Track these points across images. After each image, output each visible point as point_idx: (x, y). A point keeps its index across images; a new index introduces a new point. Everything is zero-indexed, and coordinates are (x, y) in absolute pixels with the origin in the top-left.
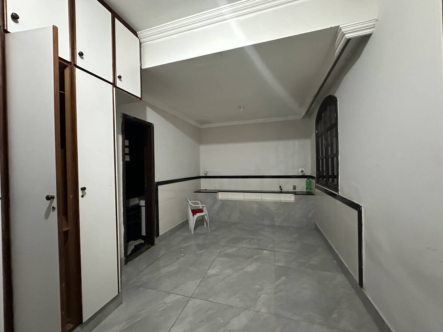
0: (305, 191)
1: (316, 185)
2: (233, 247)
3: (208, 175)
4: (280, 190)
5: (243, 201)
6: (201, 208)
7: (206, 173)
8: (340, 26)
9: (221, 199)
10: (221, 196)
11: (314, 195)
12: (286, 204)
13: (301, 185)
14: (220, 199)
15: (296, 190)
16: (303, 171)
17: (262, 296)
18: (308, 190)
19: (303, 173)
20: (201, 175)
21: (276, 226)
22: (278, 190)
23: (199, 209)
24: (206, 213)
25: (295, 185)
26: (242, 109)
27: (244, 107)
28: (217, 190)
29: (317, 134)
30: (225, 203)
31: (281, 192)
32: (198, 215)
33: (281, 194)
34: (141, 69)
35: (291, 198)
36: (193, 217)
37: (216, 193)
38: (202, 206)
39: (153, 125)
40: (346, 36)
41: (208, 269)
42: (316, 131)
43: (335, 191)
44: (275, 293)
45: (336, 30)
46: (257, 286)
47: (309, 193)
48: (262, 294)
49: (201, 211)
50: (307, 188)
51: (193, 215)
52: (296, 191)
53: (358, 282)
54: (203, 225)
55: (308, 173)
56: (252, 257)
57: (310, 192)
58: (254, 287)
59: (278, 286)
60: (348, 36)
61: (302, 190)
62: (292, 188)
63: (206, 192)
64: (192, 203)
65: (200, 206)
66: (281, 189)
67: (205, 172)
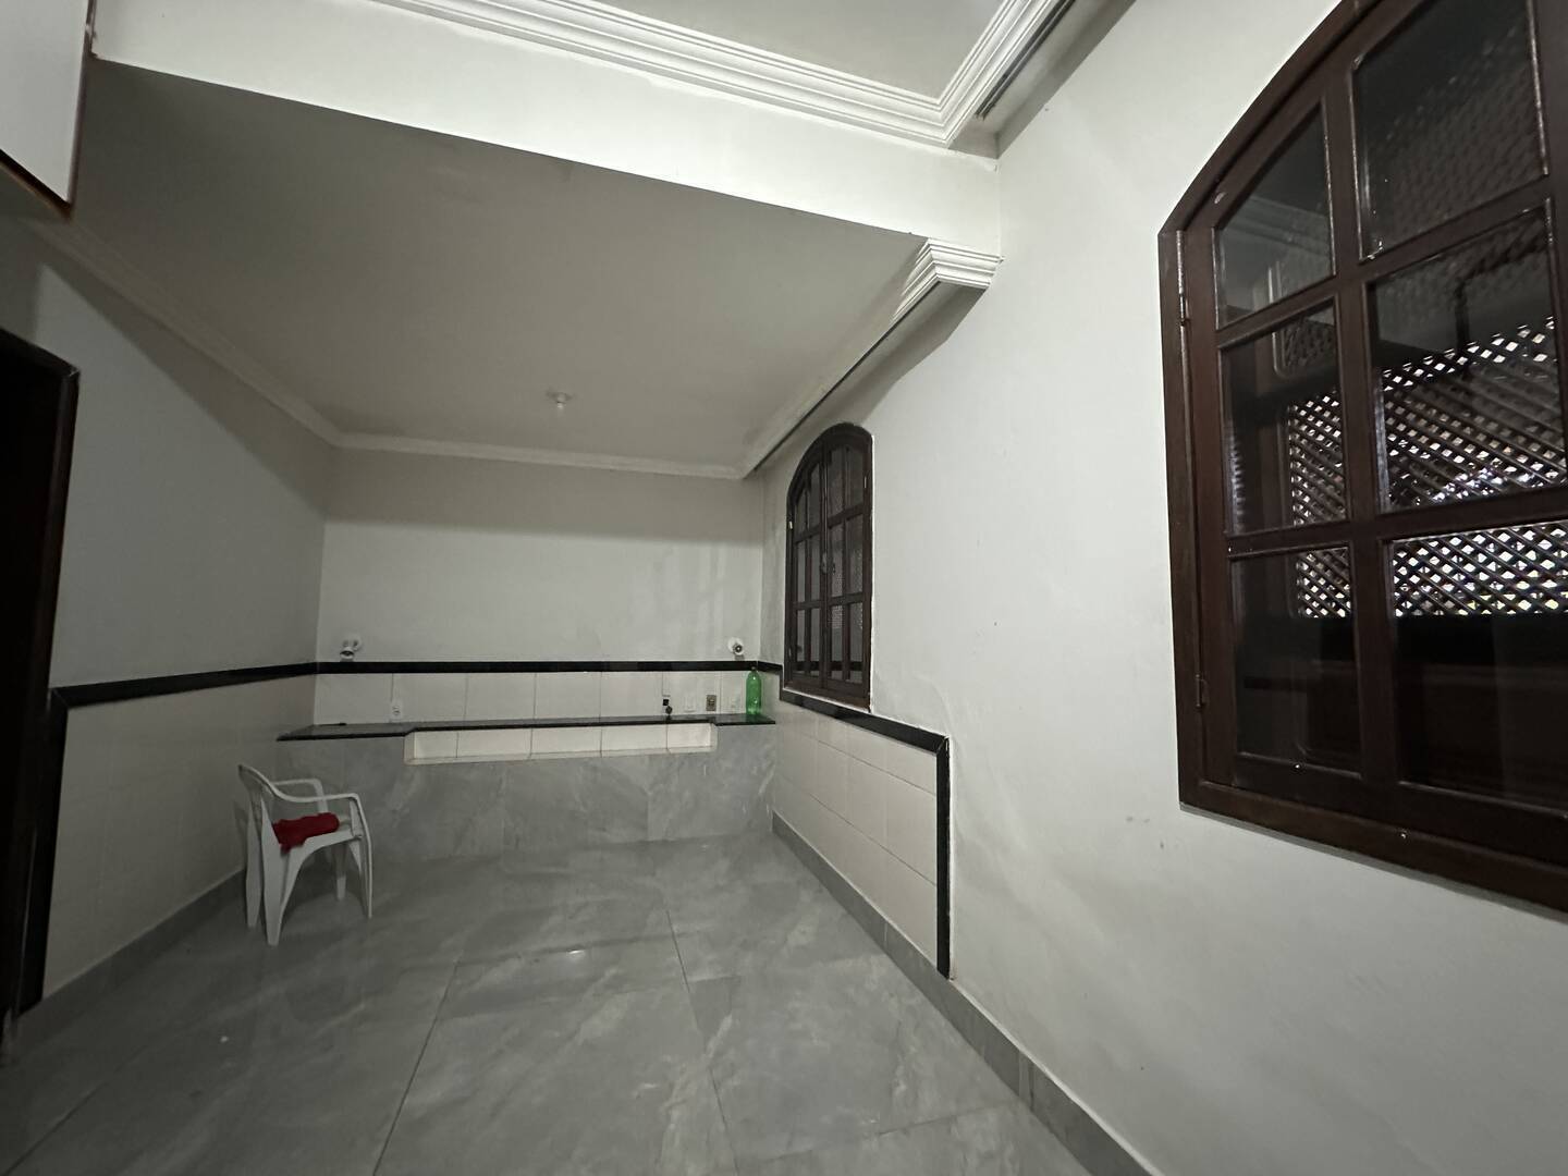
0: (743, 710)
1: (784, 689)
2: (504, 958)
3: (357, 659)
4: (666, 714)
5: (528, 761)
6: (324, 810)
7: (348, 649)
8: (929, 241)
9: (424, 762)
10: (421, 748)
11: (774, 723)
12: (691, 758)
13: (732, 691)
14: (416, 762)
15: (714, 710)
16: (740, 647)
17: (675, 1114)
18: (752, 710)
19: (740, 654)
20: (320, 658)
21: (655, 842)
22: (658, 711)
23: (315, 815)
24: (357, 832)
25: (712, 694)
26: (560, 406)
27: (568, 398)
28: (400, 724)
29: (790, 533)
30: (442, 777)
31: (668, 721)
32: (314, 844)
33: (670, 726)
34: (89, 57)
35: (700, 738)
36: (280, 862)
37: (403, 734)
38: (329, 801)
39: (77, 375)
40: (938, 270)
41: (407, 1092)
42: (788, 524)
43: (856, 704)
44: (716, 1086)
45: (914, 246)
46: (648, 1086)
47: (755, 720)
48: (670, 1108)
49: (327, 823)
50: (749, 704)
51: (286, 850)
52: (717, 712)
53: (935, 964)
54: (333, 890)
55: (753, 655)
56: (594, 979)
57: (757, 715)
58: (635, 1094)
59: (719, 1054)
60: (942, 273)
61: (734, 711)
62: (704, 704)
63: (342, 733)
64: (284, 792)
65: (322, 803)
66: (669, 710)
67: (345, 644)
